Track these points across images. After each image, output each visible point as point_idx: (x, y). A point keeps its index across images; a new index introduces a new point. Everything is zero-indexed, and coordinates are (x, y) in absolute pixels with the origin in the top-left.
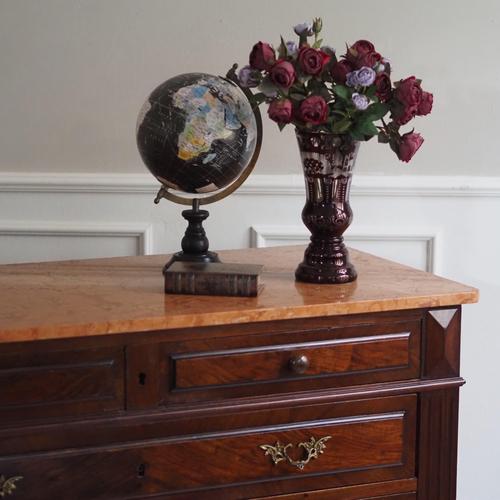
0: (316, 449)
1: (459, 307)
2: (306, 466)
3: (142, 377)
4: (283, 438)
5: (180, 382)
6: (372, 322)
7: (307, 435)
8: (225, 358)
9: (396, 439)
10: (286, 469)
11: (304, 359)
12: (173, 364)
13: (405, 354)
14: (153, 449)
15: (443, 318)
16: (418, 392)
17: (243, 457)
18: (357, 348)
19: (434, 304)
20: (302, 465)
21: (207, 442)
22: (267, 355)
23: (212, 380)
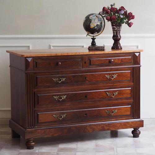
0: (115, 76)
1: (140, 52)
2: (113, 79)
3: (85, 62)
4: (109, 74)
5: (91, 64)
6: (124, 54)
7: (113, 74)
8: (99, 60)
9: (129, 75)
10: (110, 79)
11: (113, 60)
12: (90, 60)
13: (130, 60)
14: (87, 75)
15: (137, 54)
16: (133, 67)
17: (102, 77)
18: (122, 59)
19: (135, 52)
20: (112, 79)
21: (96, 74)
22: (106, 60)
23: (97, 64)
